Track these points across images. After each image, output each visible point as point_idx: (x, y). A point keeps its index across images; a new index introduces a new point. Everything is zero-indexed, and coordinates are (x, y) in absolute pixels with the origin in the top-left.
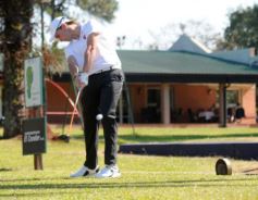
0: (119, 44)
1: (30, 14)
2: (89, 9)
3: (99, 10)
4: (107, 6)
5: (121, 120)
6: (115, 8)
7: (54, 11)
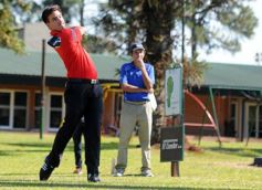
0: (257, 60)
1: (171, 27)
2: (229, 25)
3: (239, 25)
4: (247, 22)
5: (257, 134)
6: (255, 24)
7: (195, 25)
